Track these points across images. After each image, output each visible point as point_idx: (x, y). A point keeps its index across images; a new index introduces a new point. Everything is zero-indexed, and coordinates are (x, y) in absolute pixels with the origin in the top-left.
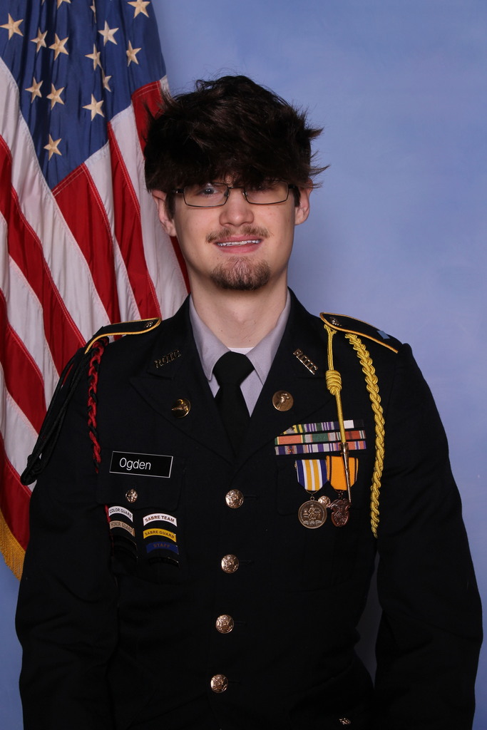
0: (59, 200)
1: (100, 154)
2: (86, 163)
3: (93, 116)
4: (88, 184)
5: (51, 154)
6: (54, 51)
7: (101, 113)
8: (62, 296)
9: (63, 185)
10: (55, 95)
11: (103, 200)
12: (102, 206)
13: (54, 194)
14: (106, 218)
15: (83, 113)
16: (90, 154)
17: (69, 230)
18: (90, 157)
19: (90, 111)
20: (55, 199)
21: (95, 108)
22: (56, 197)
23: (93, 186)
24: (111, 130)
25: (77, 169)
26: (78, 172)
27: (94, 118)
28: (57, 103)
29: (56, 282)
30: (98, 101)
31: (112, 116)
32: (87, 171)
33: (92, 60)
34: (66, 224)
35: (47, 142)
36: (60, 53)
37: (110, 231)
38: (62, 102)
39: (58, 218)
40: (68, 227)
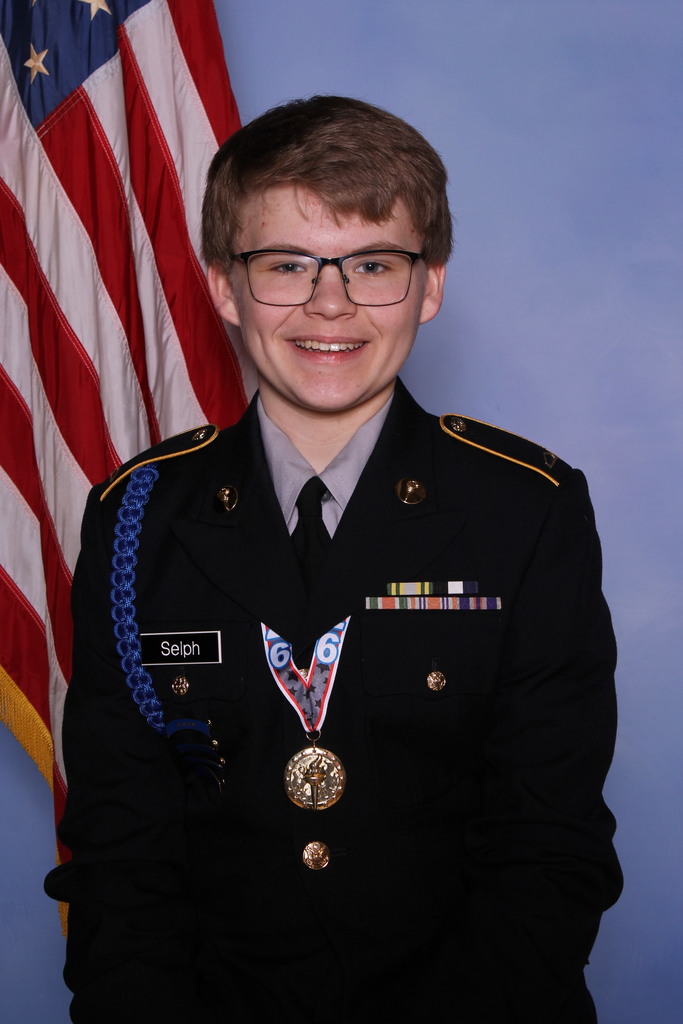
0: (48, 144)
1: (106, 71)
2: (85, 85)
3: (94, 12)
4: (89, 119)
5: (34, 73)
7: (107, 10)
8: (54, 291)
9: (53, 121)
11: (111, 142)
12: (110, 152)
13: (39, 135)
14: (117, 170)
15: (78, 8)
16: (90, 72)
17: (62, 188)
18: (91, 76)
19: (89, 5)
20: (40, 143)
22: (42, 140)
23: (95, 122)
24: (126, 36)
25: (72, 95)
26: (74, 100)
27: (96, 16)
29: (45, 270)
31: (127, 15)
32: (87, 98)
34: (57, 180)
35: (28, 57)
37: (123, 190)
39: (45, 170)
40: (60, 185)
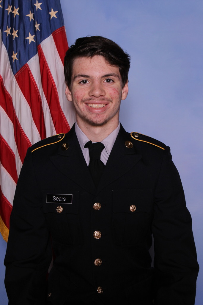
1: (34, 59)
2: (28, 63)
3: (30, 42)
4: (29, 72)
5: (14, 60)
6: (14, 14)
7: (34, 41)
10: (15, 33)
13: (15, 77)
15: (26, 41)
16: (29, 59)
18: (29, 61)
19: (29, 40)
21: (31, 38)
22: (16, 79)
24: (41, 48)
25: (24, 66)
26: (25, 67)
28: (15, 37)
30: (32, 35)
31: (41, 41)
33: (29, 17)
36: (16, 15)
38: (17, 36)
